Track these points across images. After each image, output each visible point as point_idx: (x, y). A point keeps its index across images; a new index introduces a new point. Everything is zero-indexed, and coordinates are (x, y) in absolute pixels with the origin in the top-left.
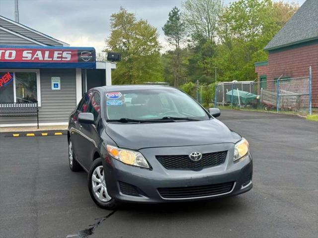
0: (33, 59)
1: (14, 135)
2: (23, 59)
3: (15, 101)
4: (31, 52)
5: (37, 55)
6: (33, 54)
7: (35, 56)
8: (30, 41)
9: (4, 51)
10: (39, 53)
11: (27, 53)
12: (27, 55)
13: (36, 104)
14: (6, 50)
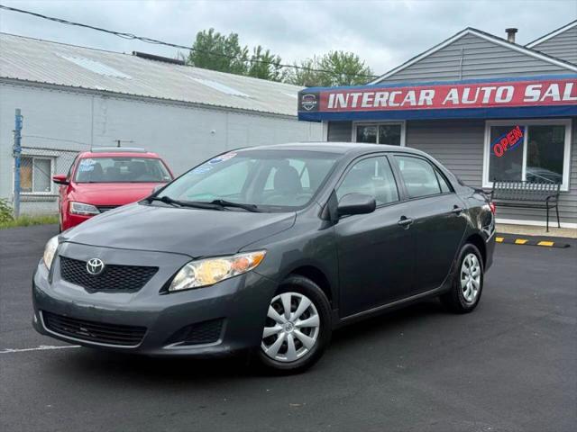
0: (542, 100)
1: (518, 241)
2: (525, 100)
3: (524, 178)
4: (540, 86)
5: (551, 92)
6: (543, 91)
7: (547, 94)
8: (559, 66)
9: (494, 88)
10: (554, 88)
11: (533, 89)
12: (533, 94)
13: (556, 186)
14: (498, 87)
